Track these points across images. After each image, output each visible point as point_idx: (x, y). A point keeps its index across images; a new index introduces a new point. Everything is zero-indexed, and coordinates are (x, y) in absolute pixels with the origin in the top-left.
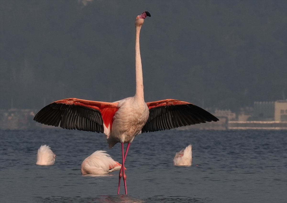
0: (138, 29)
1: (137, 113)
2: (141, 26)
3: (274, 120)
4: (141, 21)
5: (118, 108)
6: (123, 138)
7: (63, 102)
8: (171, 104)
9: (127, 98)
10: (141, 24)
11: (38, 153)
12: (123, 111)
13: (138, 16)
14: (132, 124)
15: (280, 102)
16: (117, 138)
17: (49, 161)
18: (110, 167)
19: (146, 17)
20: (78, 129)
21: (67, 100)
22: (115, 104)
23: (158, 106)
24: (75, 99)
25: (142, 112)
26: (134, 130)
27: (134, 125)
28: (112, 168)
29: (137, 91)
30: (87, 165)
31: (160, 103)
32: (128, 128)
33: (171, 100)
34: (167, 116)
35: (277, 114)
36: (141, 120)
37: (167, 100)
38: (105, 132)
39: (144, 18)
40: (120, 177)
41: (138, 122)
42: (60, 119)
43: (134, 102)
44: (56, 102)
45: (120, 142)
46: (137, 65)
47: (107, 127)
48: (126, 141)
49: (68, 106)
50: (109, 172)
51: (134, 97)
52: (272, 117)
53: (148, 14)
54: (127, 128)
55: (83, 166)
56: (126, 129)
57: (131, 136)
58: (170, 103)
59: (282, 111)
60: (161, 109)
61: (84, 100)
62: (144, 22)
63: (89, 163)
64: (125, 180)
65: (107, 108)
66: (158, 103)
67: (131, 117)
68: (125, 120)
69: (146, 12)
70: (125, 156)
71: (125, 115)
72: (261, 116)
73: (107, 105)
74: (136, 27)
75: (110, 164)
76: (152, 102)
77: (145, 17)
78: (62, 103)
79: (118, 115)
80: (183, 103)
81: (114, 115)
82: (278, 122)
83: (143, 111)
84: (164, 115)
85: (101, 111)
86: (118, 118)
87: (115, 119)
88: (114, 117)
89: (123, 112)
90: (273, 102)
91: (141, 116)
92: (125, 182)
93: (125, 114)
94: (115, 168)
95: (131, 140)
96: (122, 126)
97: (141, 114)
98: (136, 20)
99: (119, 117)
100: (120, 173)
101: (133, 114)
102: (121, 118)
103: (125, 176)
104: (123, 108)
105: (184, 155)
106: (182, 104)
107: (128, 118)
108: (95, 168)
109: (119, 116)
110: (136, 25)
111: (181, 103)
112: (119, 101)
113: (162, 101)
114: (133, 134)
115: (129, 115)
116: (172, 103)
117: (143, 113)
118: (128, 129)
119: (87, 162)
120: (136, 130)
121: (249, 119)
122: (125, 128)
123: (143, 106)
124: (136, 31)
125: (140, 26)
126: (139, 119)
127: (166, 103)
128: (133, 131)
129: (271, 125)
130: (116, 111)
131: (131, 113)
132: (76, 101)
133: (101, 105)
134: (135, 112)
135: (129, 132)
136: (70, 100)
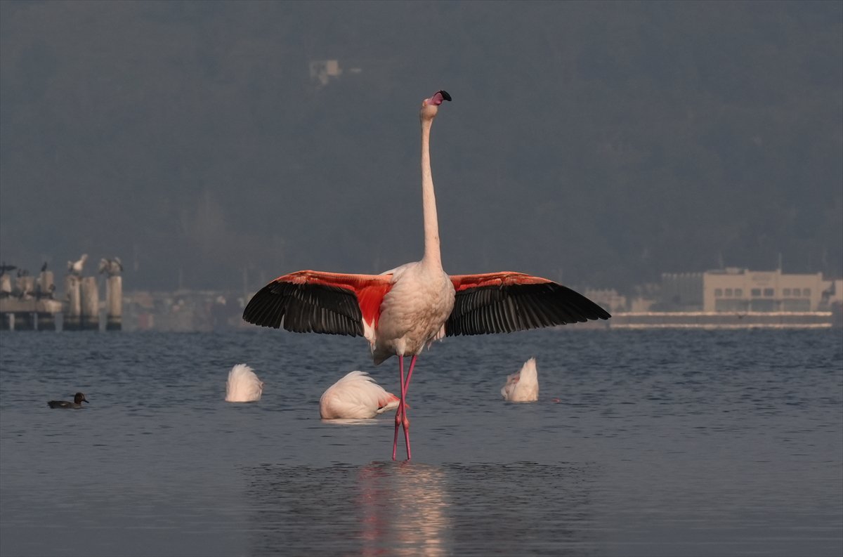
0: (427, 127)
1: (428, 292)
2: (432, 120)
3: (701, 309)
4: (433, 109)
5: (390, 285)
6: (403, 346)
7: (289, 278)
8: (513, 282)
9: (409, 264)
10: (432, 116)
11: (229, 379)
12: (403, 289)
13: (426, 100)
14: (420, 316)
15: (714, 274)
16: (391, 347)
17: (250, 395)
18: (380, 404)
19: (441, 101)
20: (315, 331)
21: (296, 276)
22: (384, 276)
23: (482, 284)
24: (310, 272)
25: (438, 290)
26: (425, 328)
27: (424, 317)
28: (383, 405)
29: (426, 249)
30: (335, 400)
31: (486, 279)
32: (413, 324)
33: (510, 273)
34: (504, 305)
35: (709, 298)
36: (437, 307)
37: (502, 273)
38: (366, 335)
39: (438, 105)
40: (397, 424)
41: (434, 311)
42: (283, 312)
43: (422, 272)
44: (278, 279)
45: (396, 354)
46: (425, 198)
47: (369, 323)
48: (410, 349)
49: (296, 286)
50: (378, 414)
51: (421, 262)
52: (699, 304)
53: (446, 96)
54: (411, 325)
55: (327, 403)
56: (409, 326)
57: (419, 340)
58: (509, 281)
59: (718, 292)
60: (490, 291)
61: (326, 273)
62: (438, 112)
63: (338, 395)
64: (407, 430)
65: (370, 288)
66: (481, 279)
67: (417, 300)
68: (408, 307)
69: (441, 92)
70: (406, 383)
71: (407, 297)
72: (677, 302)
73: (370, 281)
74: (421, 122)
75: (380, 397)
76: (466, 276)
77: (439, 102)
78: (286, 281)
79: (392, 299)
80: (537, 280)
81: (382, 301)
82: (710, 314)
83: (440, 288)
84: (497, 303)
85: (358, 293)
86: (393, 305)
87: (384, 308)
88: (384, 304)
89: (402, 292)
90: (699, 275)
91: (438, 299)
92: (407, 434)
93: (406, 295)
94: (388, 406)
95: (419, 348)
96: (402, 321)
97: (437, 295)
98: (422, 108)
99: (396, 302)
100: (397, 415)
101: (421, 294)
102: (400, 304)
103: (406, 422)
104: (402, 284)
105: (521, 379)
106: (536, 282)
107: (413, 302)
108: (352, 405)
109: (395, 300)
110: (422, 117)
111: (533, 279)
112: (393, 271)
113: (491, 274)
114: (423, 337)
115: (415, 297)
116: (515, 280)
117: (441, 291)
118: (413, 326)
119: (335, 394)
120: (428, 328)
121: (653, 308)
122: (407, 324)
123: (440, 279)
124: (421, 130)
125: (429, 119)
126: (434, 305)
127: (499, 279)
128: (423, 329)
129: (697, 320)
130: (387, 291)
131: (418, 293)
132: (311, 276)
133: (358, 281)
134: (425, 290)
135: (414, 333)
136: (302, 274)
